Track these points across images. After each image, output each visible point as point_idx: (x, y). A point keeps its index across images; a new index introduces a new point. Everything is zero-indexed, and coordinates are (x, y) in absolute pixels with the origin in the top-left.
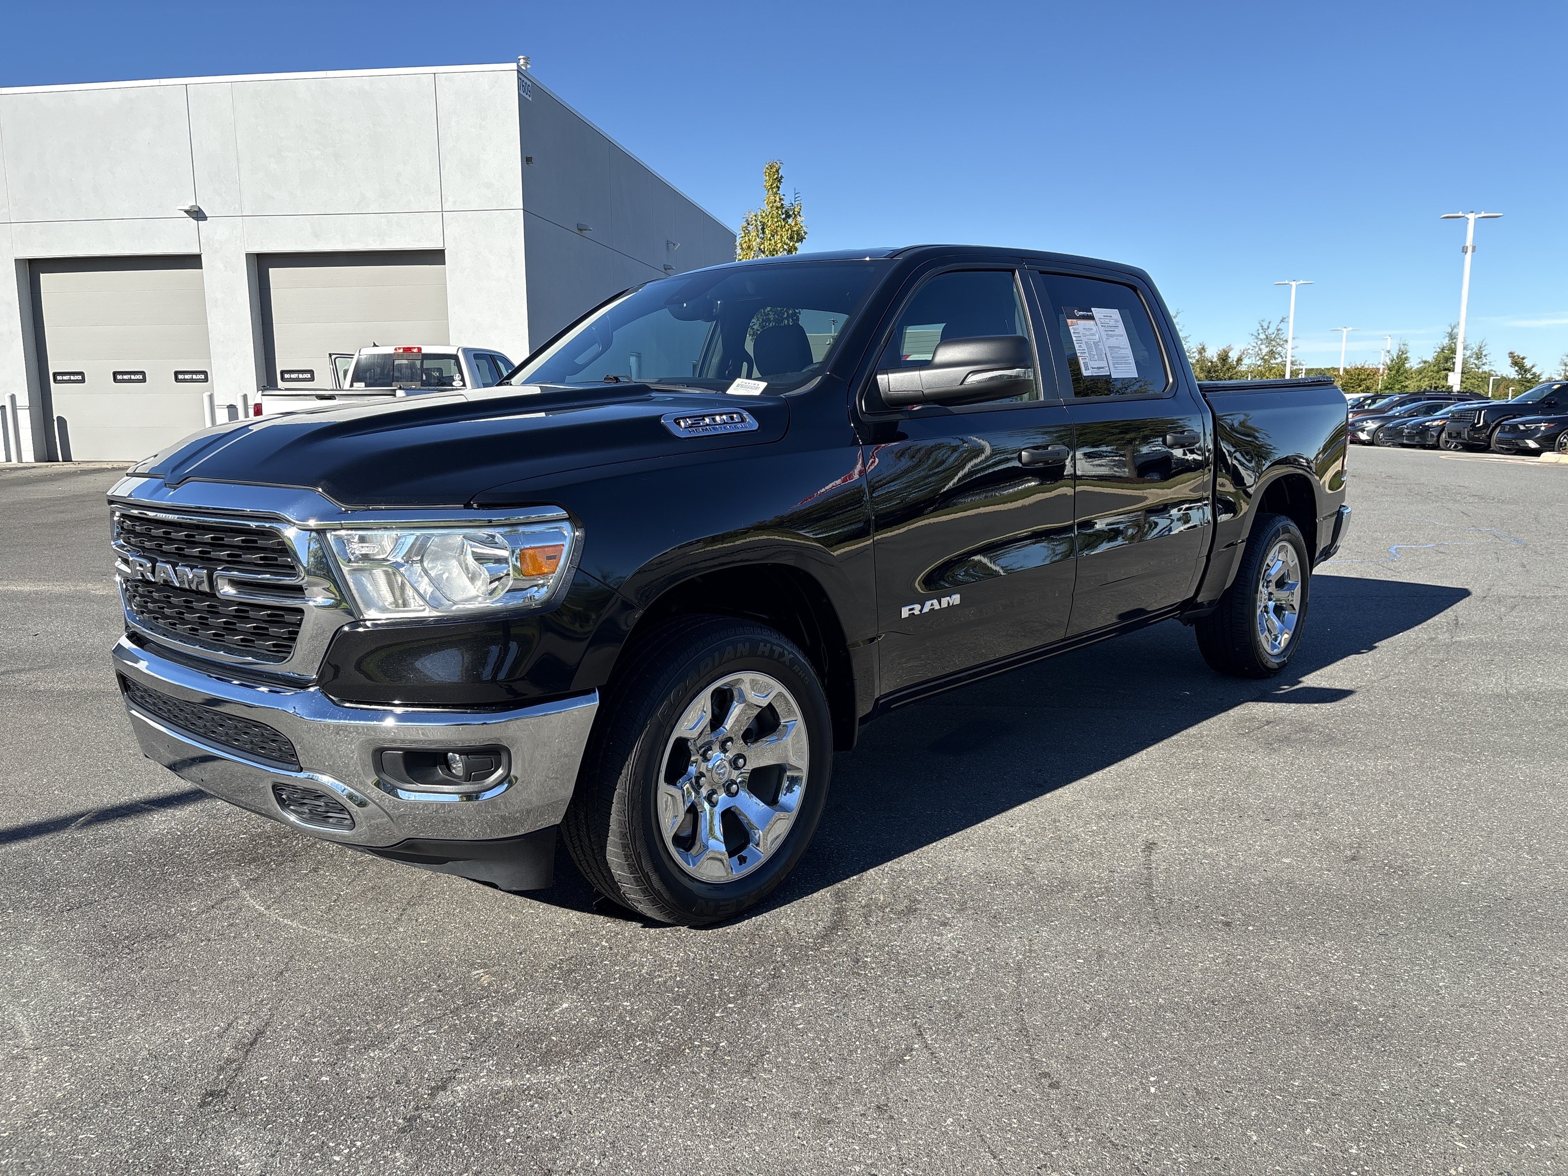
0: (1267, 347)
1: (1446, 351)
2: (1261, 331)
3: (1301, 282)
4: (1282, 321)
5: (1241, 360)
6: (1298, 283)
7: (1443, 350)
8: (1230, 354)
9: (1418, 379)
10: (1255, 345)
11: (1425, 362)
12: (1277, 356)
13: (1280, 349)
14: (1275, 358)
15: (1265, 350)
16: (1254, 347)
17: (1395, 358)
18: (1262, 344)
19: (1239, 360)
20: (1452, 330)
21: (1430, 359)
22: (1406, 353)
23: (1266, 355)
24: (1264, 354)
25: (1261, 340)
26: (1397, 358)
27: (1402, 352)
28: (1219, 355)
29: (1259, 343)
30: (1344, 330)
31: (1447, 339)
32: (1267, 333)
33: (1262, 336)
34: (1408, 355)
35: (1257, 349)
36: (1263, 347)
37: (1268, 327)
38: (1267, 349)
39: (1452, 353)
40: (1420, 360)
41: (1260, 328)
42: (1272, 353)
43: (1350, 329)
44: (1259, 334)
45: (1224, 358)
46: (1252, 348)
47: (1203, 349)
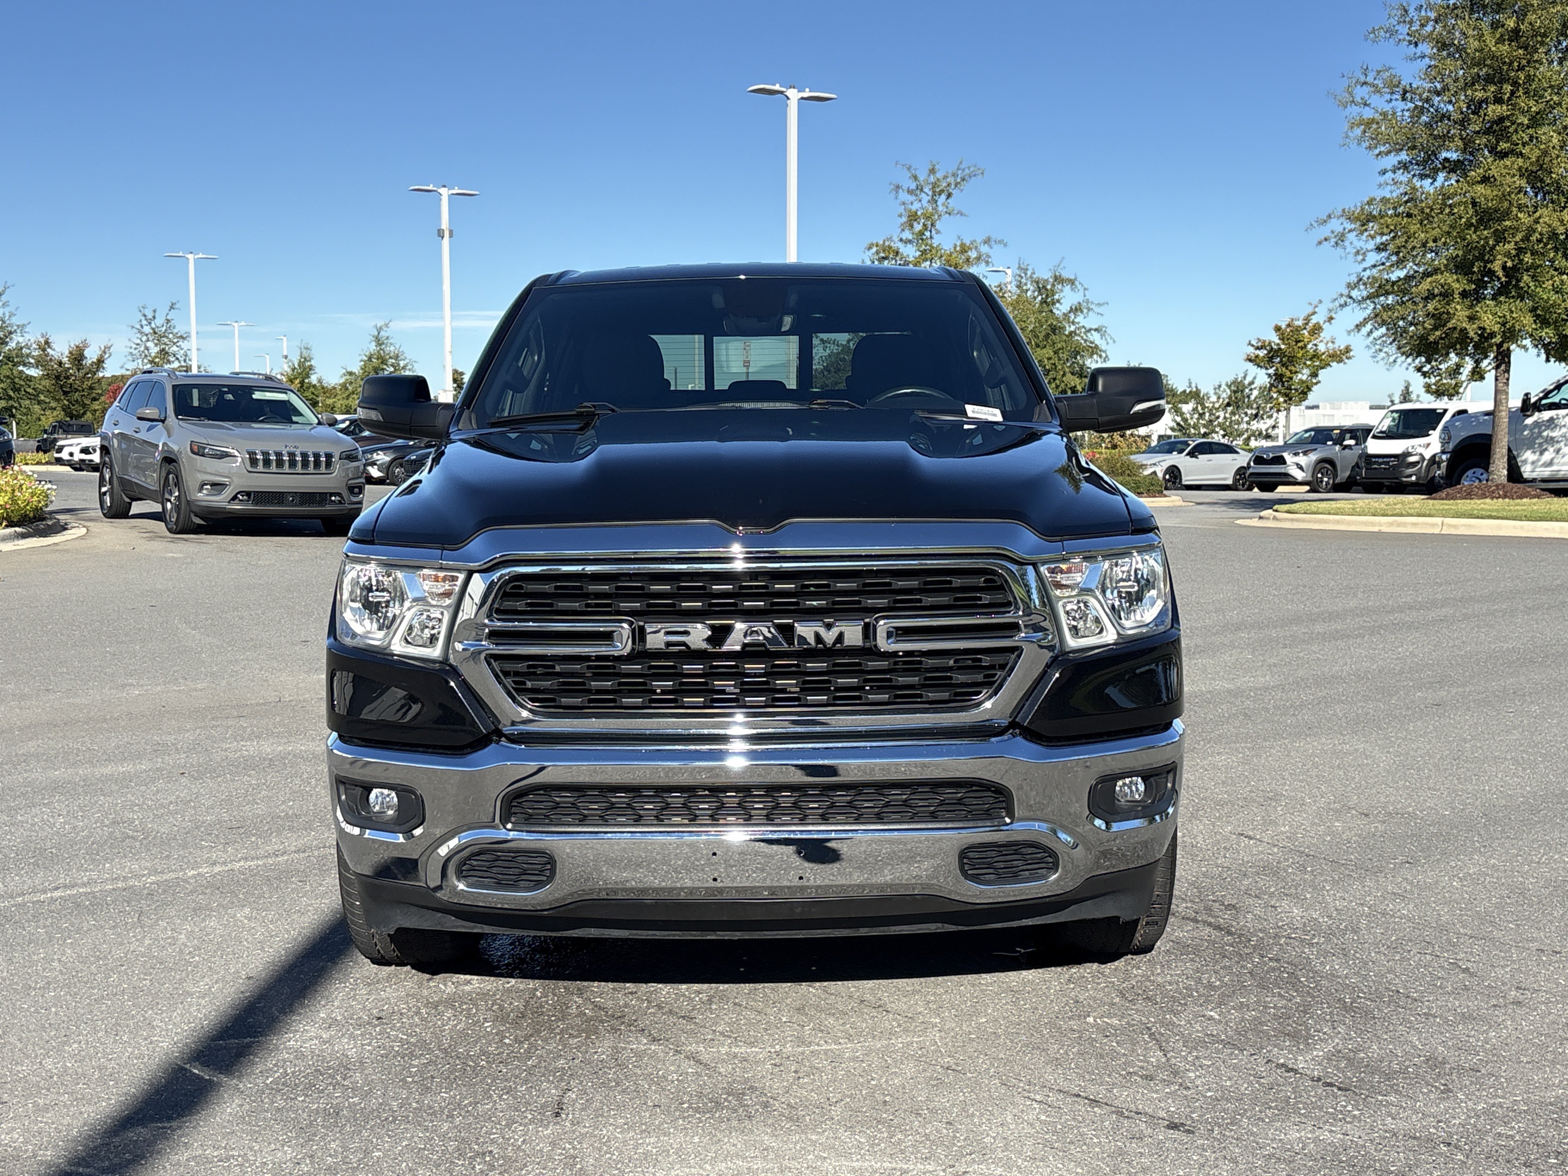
0: (156, 345)
1: (374, 360)
2: (144, 322)
3: (201, 256)
4: (171, 308)
5: (103, 362)
6: (196, 257)
7: (370, 359)
8: (86, 353)
9: (344, 396)
10: (138, 341)
11: (351, 374)
12: (172, 359)
13: (175, 348)
14: (169, 362)
15: (154, 350)
16: (138, 344)
17: (296, 366)
18: (148, 340)
19: (100, 362)
20: (379, 333)
21: (356, 369)
22: (310, 361)
23: (156, 357)
24: (153, 355)
25: (147, 335)
26: (299, 365)
27: (305, 359)
28: (71, 353)
29: (144, 338)
30: (236, 325)
31: (374, 344)
32: (153, 325)
33: (147, 329)
34: (313, 363)
35: (142, 349)
36: (150, 344)
37: (154, 317)
38: (157, 349)
39: (382, 363)
40: (344, 371)
41: (143, 318)
42: (163, 353)
43: (243, 323)
44: (142, 326)
45: (78, 357)
46: (134, 346)
47: (47, 343)
